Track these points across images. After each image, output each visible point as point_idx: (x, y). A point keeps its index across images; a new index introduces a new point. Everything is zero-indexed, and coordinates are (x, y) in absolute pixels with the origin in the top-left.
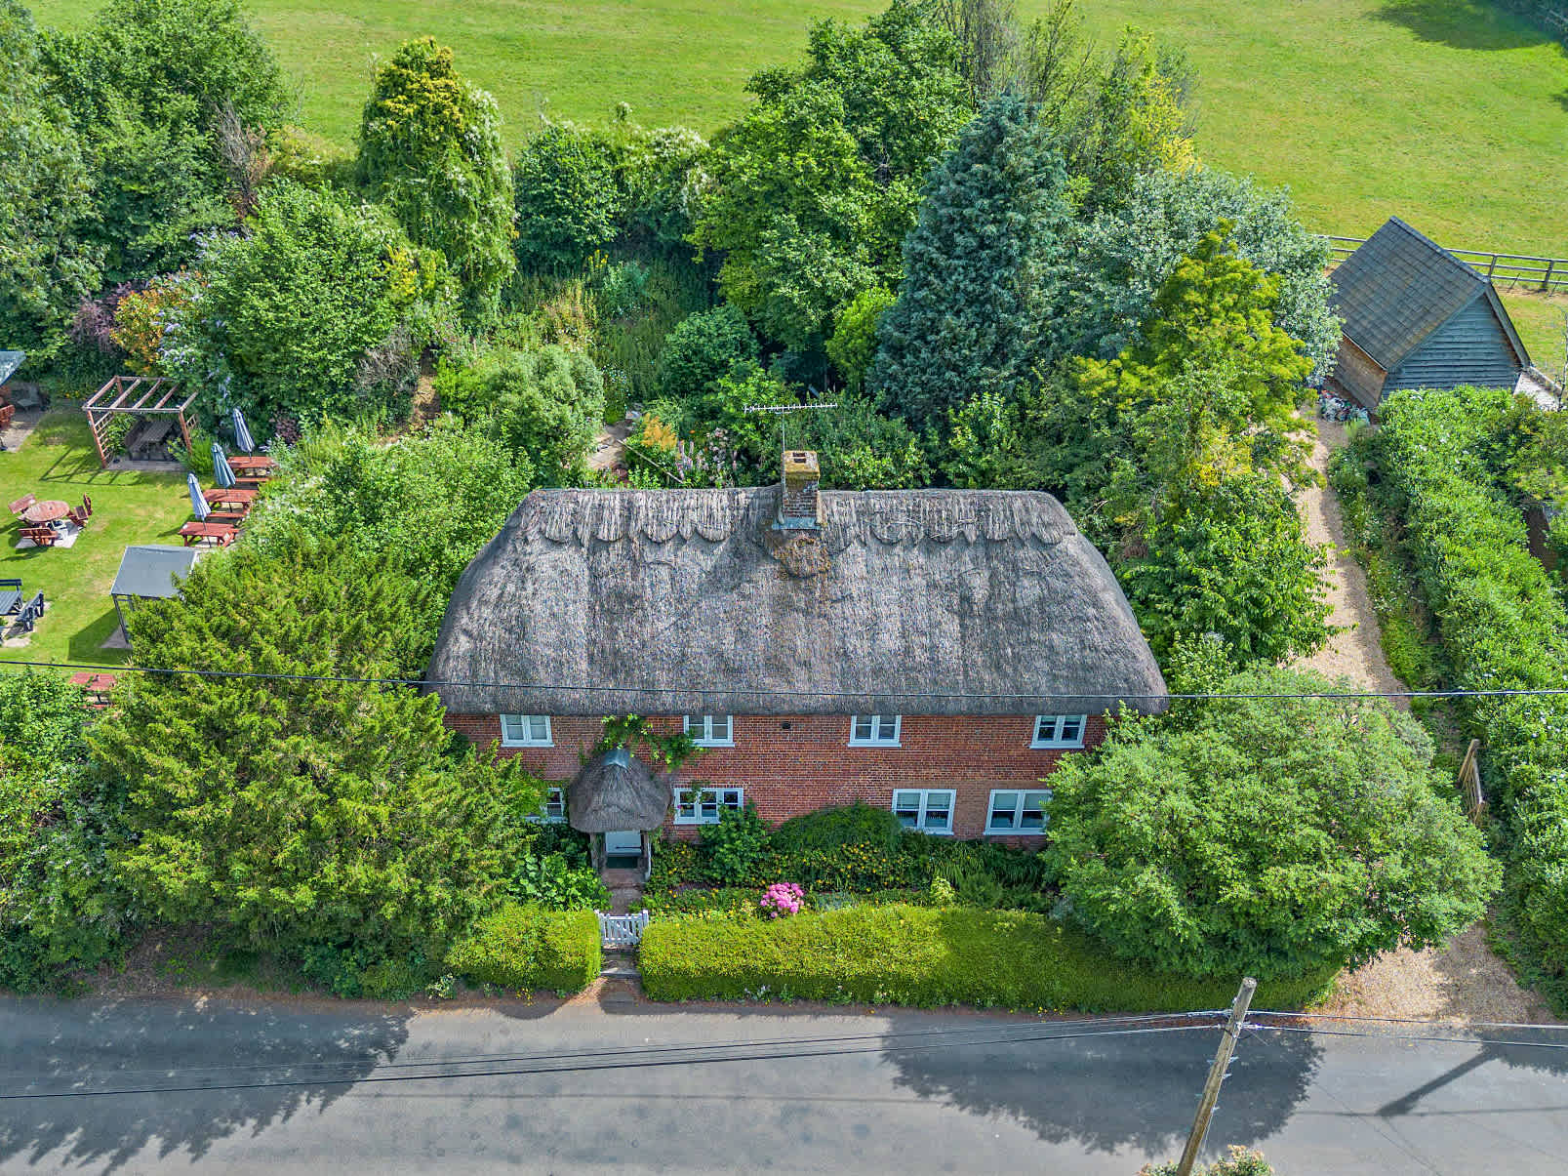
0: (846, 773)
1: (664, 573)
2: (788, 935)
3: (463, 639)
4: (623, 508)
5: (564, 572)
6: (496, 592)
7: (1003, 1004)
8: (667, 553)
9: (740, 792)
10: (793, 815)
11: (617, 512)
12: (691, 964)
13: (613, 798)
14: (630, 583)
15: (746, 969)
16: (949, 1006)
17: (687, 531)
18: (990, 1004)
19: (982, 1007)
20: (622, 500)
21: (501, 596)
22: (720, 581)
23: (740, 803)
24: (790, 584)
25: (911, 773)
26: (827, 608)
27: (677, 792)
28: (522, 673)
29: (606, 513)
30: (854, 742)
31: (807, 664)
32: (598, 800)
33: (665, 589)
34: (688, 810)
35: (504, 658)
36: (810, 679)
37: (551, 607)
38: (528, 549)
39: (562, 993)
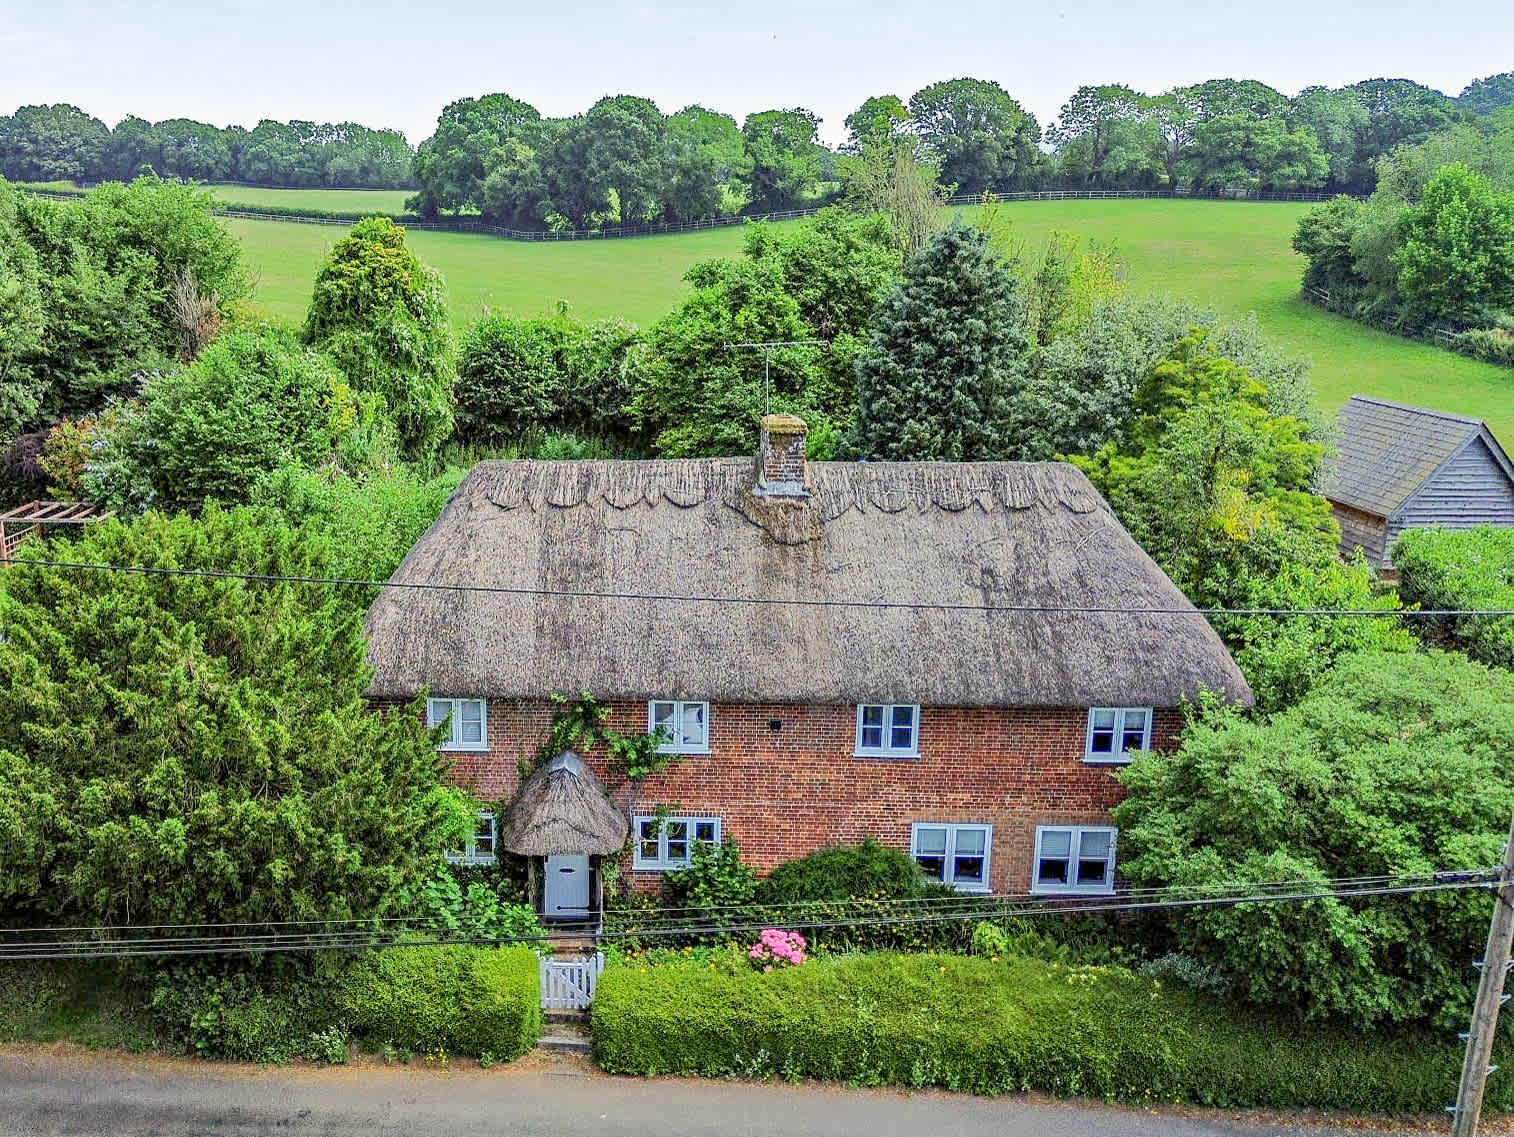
0: (852, 798)
1: (628, 539)
2: (792, 983)
3: (392, 610)
4: (581, 475)
5: (513, 538)
6: (433, 561)
7: (1093, 1089)
8: (629, 519)
9: (716, 822)
10: (783, 861)
11: (575, 479)
12: (664, 1016)
13: (559, 811)
14: (587, 552)
15: (738, 1025)
16: (1017, 1089)
17: (652, 496)
18: (1074, 1086)
19: (1063, 1092)
20: (580, 469)
21: (437, 565)
22: (693, 548)
23: (717, 838)
24: (776, 551)
25: (935, 798)
26: (821, 578)
27: (638, 822)
28: (457, 648)
29: (562, 479)
30: (861, 751)
31: (801, 641)
32: (541, 814)
33: (628, 555)
34: (650, 851)
35: (436, 628)
36: (805, 660)
37: (496, 575)
38: (472, 515)
39: (488, 1056)
